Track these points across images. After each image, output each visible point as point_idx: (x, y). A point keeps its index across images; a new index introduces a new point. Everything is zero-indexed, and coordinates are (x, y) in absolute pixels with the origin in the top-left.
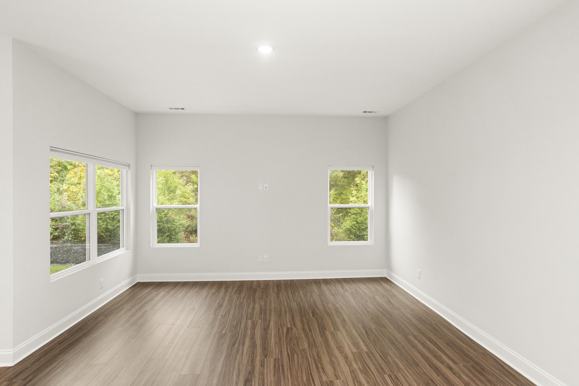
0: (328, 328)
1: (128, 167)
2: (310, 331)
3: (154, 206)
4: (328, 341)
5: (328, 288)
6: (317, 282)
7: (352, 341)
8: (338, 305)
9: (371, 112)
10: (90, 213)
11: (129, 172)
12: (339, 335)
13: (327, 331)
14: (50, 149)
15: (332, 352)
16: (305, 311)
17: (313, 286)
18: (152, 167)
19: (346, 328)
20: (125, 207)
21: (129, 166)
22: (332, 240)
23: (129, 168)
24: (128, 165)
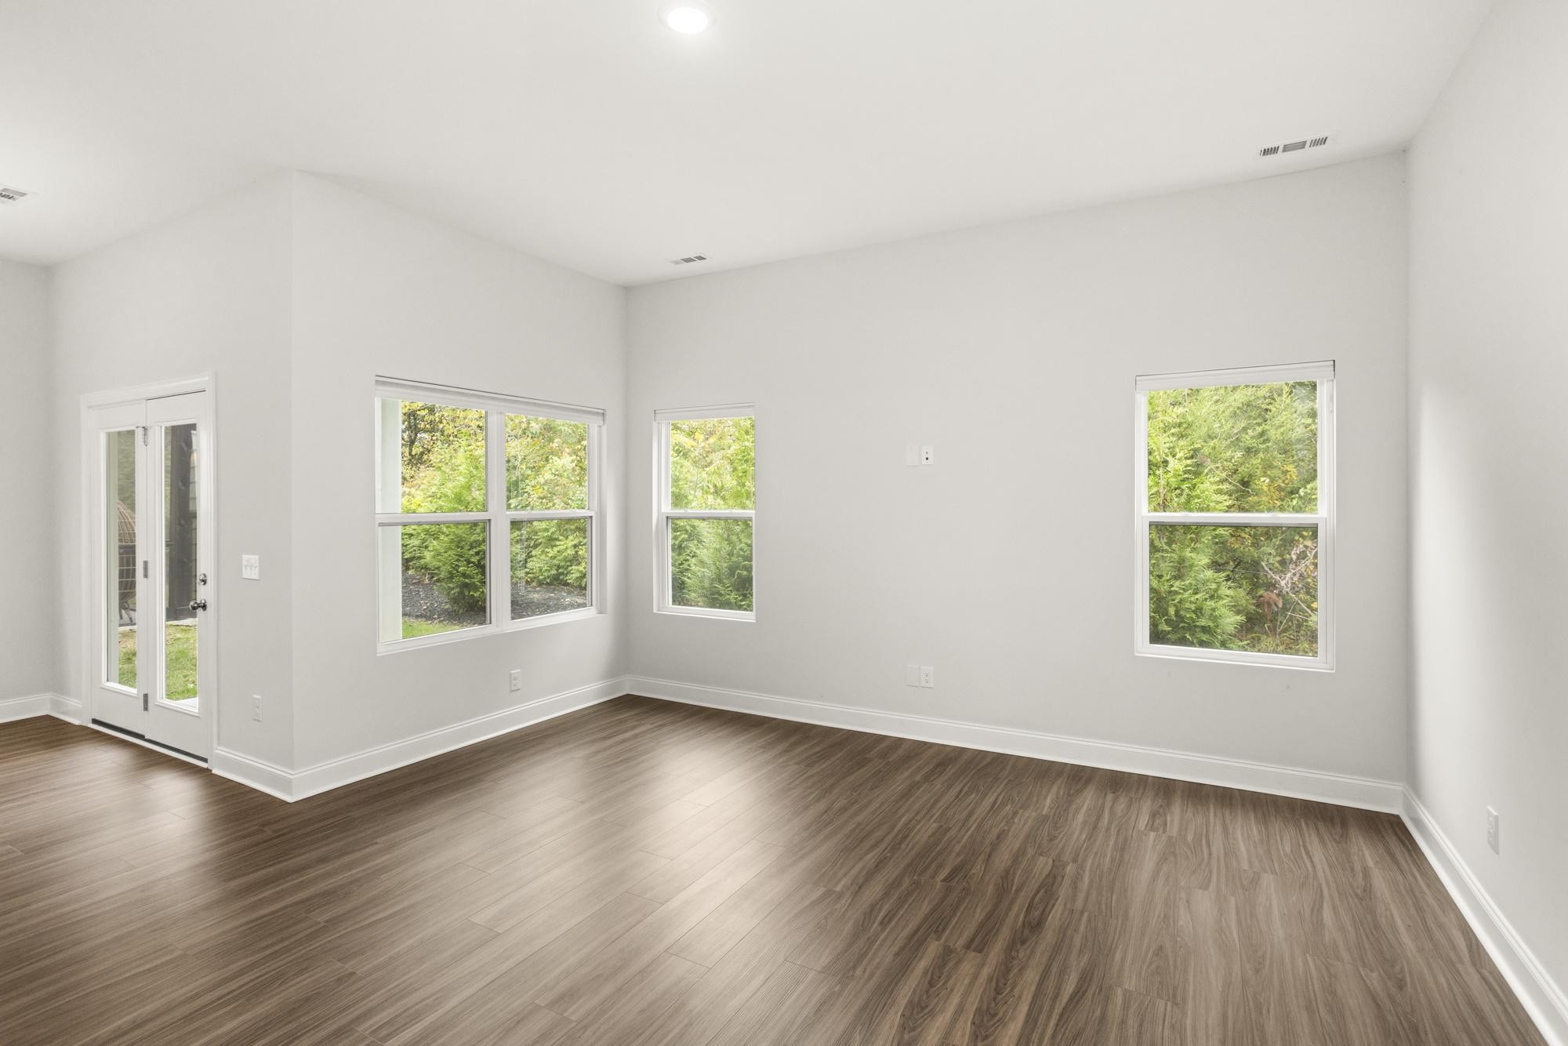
0: (952, 932)
1: (601, 418)
2: (883, 924)
3: (663, 511)
4: (902, 976)
5: (1101, 801)
6: (1079, 777)
7: (989, 1003)
8: (1070, 869)
9: (1302, 145)
10: (490, 520)
11: (604, 429)
12: (967, 967)
13: (939, 939)
14: (376, 381)
15: (876, 1013)
16: (940, 853)
17: (1051, 787)
18: (657, 415)
19: (1018, 951)
20: (597, 513)
21: (603, 414)
22: (1157, 637)
23: (604, 420)
24: (602, 411)
